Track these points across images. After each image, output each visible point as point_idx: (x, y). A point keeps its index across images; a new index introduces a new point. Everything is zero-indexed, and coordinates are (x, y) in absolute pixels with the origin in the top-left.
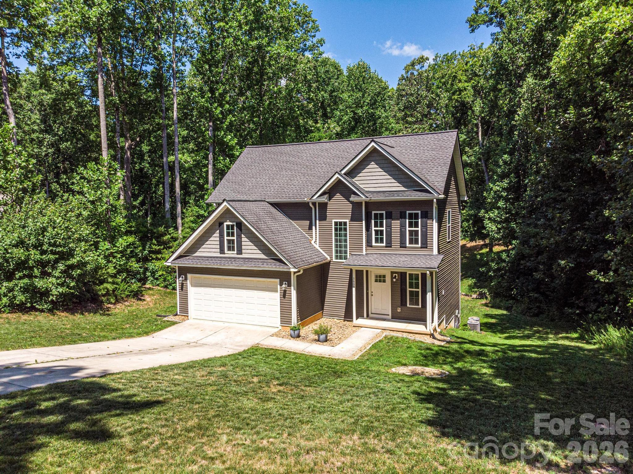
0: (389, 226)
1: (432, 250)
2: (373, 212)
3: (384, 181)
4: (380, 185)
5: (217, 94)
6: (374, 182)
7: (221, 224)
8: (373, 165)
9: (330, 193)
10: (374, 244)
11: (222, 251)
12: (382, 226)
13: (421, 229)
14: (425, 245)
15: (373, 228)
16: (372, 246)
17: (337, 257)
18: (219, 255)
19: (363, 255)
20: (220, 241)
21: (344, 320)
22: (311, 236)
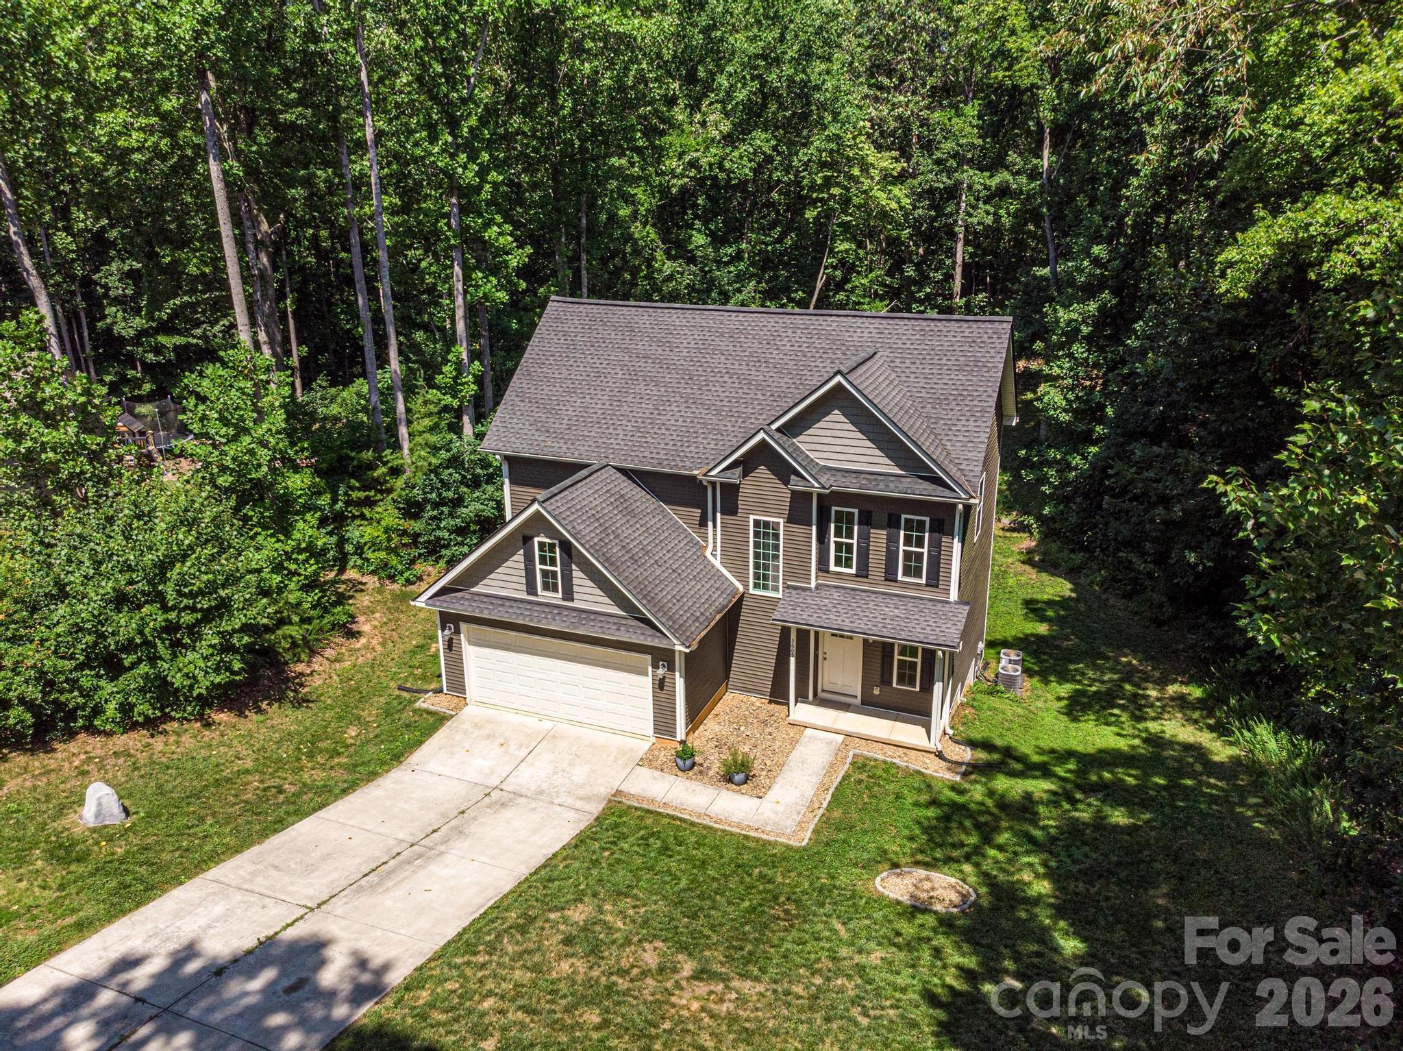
0: (865, 537)
1: (947, 592)
2: (834, 509)
3: (858, 451)
4: (849, 457)
5: (466, 130)
6: (839, 449)
7: (527, 540)
8: (836, 416)
9: (747, 464)
10: (833, 568)
11: (531, 589)
12: (850, 536)
13: (929, 552)
14: (935, 580)
15: (833, 539)
16: (828, 571)
17: (756, 586)
18: (525, 596)
19: (809, 589)
20: (526, 570)
21: (770, 702)
22: (705, 539)
